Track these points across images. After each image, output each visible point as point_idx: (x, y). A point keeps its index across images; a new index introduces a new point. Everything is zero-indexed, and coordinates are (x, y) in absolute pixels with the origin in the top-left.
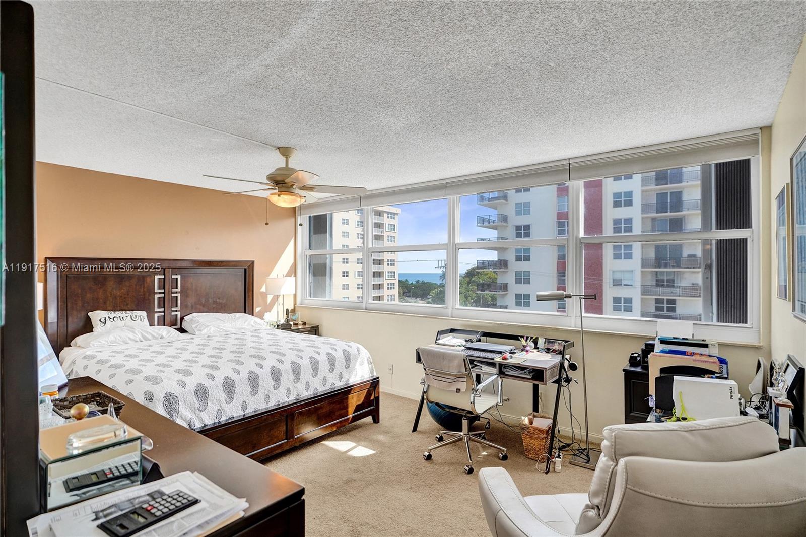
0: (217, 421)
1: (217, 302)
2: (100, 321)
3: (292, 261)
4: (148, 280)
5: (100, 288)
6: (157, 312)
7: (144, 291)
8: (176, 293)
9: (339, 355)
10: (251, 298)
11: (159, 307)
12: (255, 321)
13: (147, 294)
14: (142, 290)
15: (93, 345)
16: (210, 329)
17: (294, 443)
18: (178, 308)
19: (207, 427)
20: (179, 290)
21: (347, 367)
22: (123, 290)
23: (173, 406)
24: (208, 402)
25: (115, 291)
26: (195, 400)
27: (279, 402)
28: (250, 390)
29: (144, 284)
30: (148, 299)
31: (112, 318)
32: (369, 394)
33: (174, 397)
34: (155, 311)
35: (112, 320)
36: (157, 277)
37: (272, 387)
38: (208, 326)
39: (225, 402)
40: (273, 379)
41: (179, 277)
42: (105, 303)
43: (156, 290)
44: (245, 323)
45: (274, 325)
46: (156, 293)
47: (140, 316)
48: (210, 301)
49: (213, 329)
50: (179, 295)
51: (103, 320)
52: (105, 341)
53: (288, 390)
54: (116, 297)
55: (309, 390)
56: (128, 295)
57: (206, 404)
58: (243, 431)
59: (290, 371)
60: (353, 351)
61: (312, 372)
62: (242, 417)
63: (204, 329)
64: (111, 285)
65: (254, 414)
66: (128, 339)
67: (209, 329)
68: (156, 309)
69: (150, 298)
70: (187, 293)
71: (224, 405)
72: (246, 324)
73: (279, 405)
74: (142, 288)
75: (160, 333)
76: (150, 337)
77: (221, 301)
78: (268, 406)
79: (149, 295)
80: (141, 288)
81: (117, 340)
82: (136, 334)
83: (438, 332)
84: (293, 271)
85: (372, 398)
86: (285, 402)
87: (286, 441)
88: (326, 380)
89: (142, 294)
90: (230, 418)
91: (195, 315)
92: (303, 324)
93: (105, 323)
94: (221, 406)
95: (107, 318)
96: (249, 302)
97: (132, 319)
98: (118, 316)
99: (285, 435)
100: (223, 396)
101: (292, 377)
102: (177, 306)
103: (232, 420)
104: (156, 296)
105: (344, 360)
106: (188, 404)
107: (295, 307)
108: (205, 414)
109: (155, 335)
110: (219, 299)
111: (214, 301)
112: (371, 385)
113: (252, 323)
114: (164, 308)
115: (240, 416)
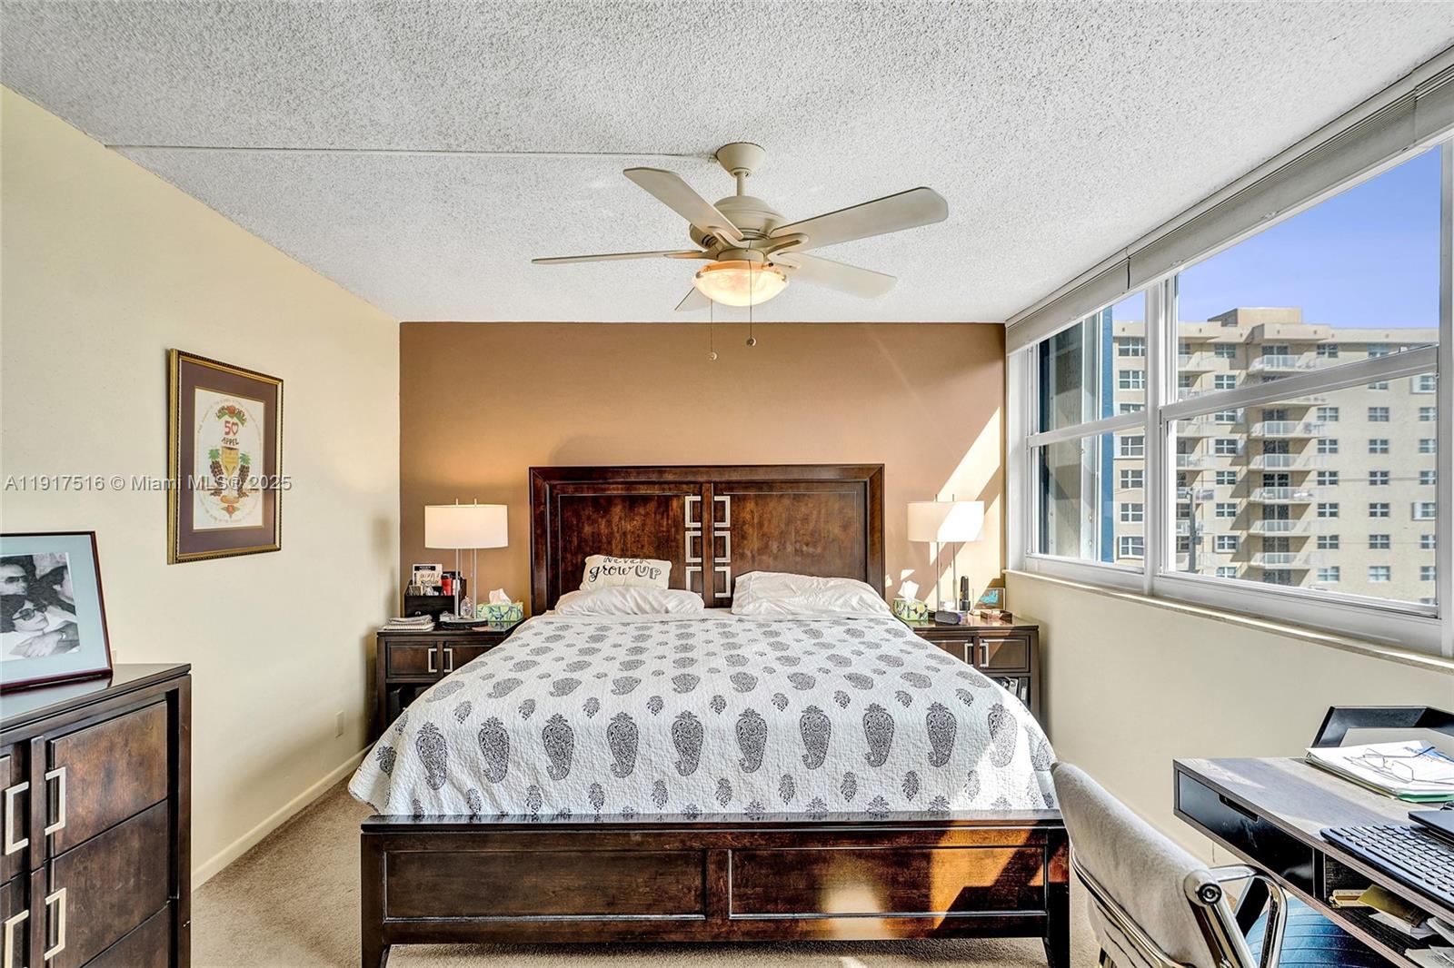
0: (529, 811)
1: (802, 551)
2: (591, 572)
3: (997, 463)
4: (675, 503)
5: (603, 517)
6: (689, 565)
7: (668, 524)
8: (723, 529)
9: (910, 720)
10: (878, 546)
11: (695, 555)
12: (861, 599)
13: (673, 530)
14: (665, 523)
15: (562, 611)
16: (760, 606)
17: (728, 933)
18: (727, 559)
19: (505, 821)
20: (727, 524)
21: (940, 758)
22: (635, 522)
23: (436, 754)
24: (509, 765)
25: (623, 522)
26: (480, 752)
27: (695, 807)
28: (612, 759)
29: (667, 511)
30: (675, 540)
31: (608, 568)
32: (1022, 865)
33: (437, 737)
34: (687, 561)
35: (607, 572)
36: (689, 499)
37: (672, 766)
38: (758, 598)
39: (547, 774)
40: (677, 744)
41: (727, 499)
42: (609, 543)
43: (689, 524)
44: (836, 600)
45: (919, 611)
46: (689, 529)
47: (652, 569)
48: (789, 550)
49: (765, 605)
50: (727, 534)
51: (594, 571)
52: (580, 606)
53: (724, 784)
54: (625, 534)
55: (793, 800)
56: (643, 530)
57: (504, 768)
58: (579, 854)
59: (732, 737)
60: (970, 717)
61: (805, 752)
62: (593, 822)
63: (749, 603)
64: (617, 510)
65: (622, 821)
66: (613, 608)
67: (757, 605)
68: (689, 559)
69: (678, 537)
70: (742, 530)
71: (545, 779)
72: (841, 601)
73: (695, 816)
74: (665, 520)
75: (664, 602)
76: (647, 608)
77: (811, 550)
78: (664, 811)
79: (677, 531)
80: (662, 518)
81: (597, 608)
82: (626, 600)
83: (1332, 710)
84: (999, 485)
85: (1038, 881)
86: (714, 814)
87: (702, 917)
88: (854, 782)
89: (665, 529)
90: (562, 815)
91: (755, 574)
92: (1001, 619)
93: (596, 577)
94: (538, 782)
95: (601, 568)
96: (873, 555)
97: (637, 573)
98: (617, 566)
99: (699, 900)
100: (543, 761)
101: (736, 753)
102: (724, 556)
103: (567, 822)
104: (689, 535)
105: (926, 738)
106: (466, 758)
107: (1003, 576)
108: (502, 789)
109: (656, 605)
110: (807, 545)
111: (796, 550)
112: (1028, 839)
113: (854, 602)
114: (702, 557)
115: (586, 816)
